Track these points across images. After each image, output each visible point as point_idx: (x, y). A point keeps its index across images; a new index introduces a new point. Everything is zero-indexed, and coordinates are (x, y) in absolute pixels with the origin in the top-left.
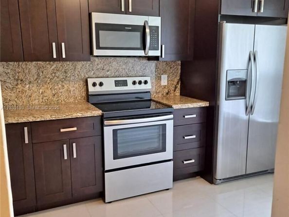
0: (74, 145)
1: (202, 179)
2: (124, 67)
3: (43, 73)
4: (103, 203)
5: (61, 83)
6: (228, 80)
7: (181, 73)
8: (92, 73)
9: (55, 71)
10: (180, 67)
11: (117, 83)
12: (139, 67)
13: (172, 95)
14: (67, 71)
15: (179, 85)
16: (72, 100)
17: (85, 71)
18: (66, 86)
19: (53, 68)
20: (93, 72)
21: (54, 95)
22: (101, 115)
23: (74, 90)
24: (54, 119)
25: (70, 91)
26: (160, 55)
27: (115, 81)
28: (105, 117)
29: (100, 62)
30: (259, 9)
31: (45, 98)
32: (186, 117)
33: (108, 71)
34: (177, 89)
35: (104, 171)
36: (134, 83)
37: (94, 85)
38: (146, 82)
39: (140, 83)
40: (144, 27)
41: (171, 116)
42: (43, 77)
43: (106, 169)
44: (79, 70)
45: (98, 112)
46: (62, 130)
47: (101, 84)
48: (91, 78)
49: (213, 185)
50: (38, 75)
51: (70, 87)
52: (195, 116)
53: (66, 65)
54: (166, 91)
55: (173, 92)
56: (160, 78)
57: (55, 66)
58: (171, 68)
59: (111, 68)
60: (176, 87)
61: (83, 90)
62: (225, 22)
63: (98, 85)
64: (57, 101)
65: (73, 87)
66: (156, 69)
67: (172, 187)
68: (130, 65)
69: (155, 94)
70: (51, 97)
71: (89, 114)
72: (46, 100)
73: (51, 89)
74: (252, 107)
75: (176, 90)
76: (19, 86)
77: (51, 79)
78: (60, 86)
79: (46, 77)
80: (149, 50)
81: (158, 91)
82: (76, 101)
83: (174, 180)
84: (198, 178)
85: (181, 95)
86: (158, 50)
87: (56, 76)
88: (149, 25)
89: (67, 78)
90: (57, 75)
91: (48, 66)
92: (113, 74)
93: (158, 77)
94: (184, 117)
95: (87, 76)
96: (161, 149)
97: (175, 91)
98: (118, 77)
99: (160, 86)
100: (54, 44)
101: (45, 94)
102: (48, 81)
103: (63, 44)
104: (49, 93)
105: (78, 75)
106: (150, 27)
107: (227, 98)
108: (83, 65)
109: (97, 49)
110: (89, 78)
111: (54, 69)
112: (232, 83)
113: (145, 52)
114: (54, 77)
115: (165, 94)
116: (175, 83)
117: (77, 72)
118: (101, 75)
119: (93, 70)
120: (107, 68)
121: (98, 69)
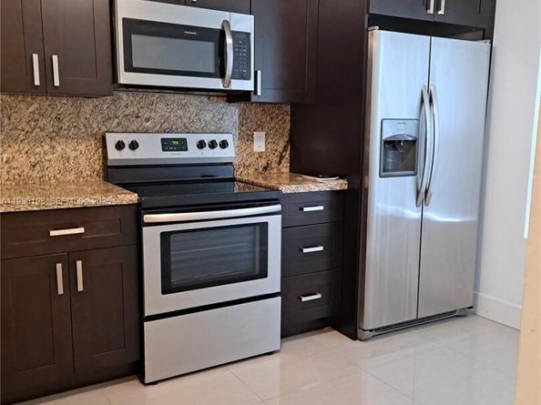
0: (79, 264)
1: (336, 332)
2: (180, 113)
3: (9, 118)
4: (140, 384)
5: (48, 141)
6: (384, 138)
7: (291, 129)
8: (115, 124)
9: (36, 117)
10: (289, 118)
11: (167, 145)
12: (211, 115)
13: (275, 171)
14: (62, 117)
15: (288, 152)
16: (72, 177)
17: (99, 118)
18: (59, 148)
19: (31, 109)
20: (117, 120)
21: (34, 166)
22: (136, 202)
23: (76, 157)
24: (35, 209)
25: (68, 159)
26: (253, 89)
27: (163, 140)
28: (143, 206)
29: (132, 102)
30: (437, 8)
31: (13, 171)
32: (306, 209)
33: (147, 120)
34: (285, 160)
35: (143, 319)
36: (201, 145)
37: (120, 146)
38: (224, 145)
39: (213, 144)
40: (222, 33)
41: (277, 208)
42: (11, 127)
43: (147, 313)
44: (88, 116)
45: (131, 198)
46: (53, 233)
47: (134, 146)
48: (112, 132)
49: (357, 341)
51: (68, 151)
52: (321, 208)
53: (59, 106)
54: (263, 162)
55: (276, 165)
56: (251, 139)
57: (36, 105)
58: (272, 119)
59: (153, 115)
60: (282, 157)
61: (96, 157)
62: (377, 27)
63: (127, 146)
64: (40, 178)
65: (75, 150)
66: (243, 119)
67: (279, 348)
68: (192, 110)
69: (241, 169)
70: (26, 171)
71: (110, 200)
72: (17, 177)
73: (27, 153)
74: (426, 191)
75: (283, 162)
77: (27, 132)
78: (46, 148)
79: (16, 128)
80: (233, 78)
81: (247, 164)
82: (81, 180)
83: (283, 336)
84: (327, 331)
85: (291, 171)
86: (249, 79)
87: (40, 127)
88: (232, 29)
89: (61, 132)
90: (40, 124)
91: (22, 106)
92: (159, 126)
93: (248, 135)
94: (302, 209)
95: (104, 129)
96: (257, 272)
97: (280, 163)
98: (169, 132)
99: (251, 154)
100: (35, 57)
101: (15, 164)
102: (22, 137)
103: (55, 58)
104: (22, 161)
105: (85, 126)
106: (234, 34)
107: (382, 174)
108: (96, 107)
109: (126, 71)
110: (108, 132)
111: (33, 113)
112: (390, 144)
113: (223, 82)
114: (34, 128)
115: (261, 169)
116: (280, 149)
117: (82, 120)
118: (133, 127)
119: (116, 117)
120: (145, 113)
121: (127, 115)
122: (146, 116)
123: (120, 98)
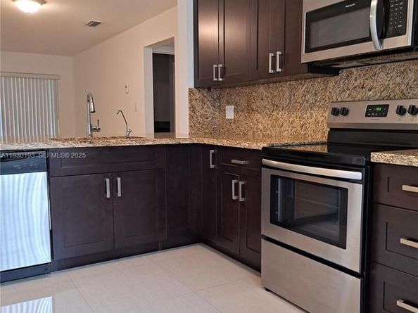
3: (294, 96)
5: (310, 110)
8: (347, 95)
9: (305, 93)
14: (317, 93)
17: (338, 91)
18: (314, 115)
19: (304, 88)
20: (348, 92)
21: (302, 127)
25: (318, 122)
27: (369, 106)
29: (360, 75)
31: (293, 129)
33: (370, 90)
36: (401, 111)
39: (412, 110)
44: (331, 90)
50: (290, 99)
51: (319, 116)
53: (316, 84)
57: (306, 86)
59: (375, 84)
65: (322, 116)
68: (410, 75)
70: (299, 129)
73: (300, 117)
76: (274, 113)
77: (301, 104)
78: (308, 114)
79: (296, 102)
87: (306, 101)
89: (317, 103)
90: (307, 98)
91: (300, 87)
92: (379, 94)
100: (270, 55)
101: (294, 125)
102: (298, 108)
103: (278, 54)
104: (297, 123)
105: (329, 98)
108: (336, 83)
109: (306, 53)
111: (304, 91)
114: (304, 102)
117: (328, 93)
118: (359, 97)
119: (348, 89)
120: (369, 84)
121: (355, 87)
122: (369, 86)
123: (352, 73)
